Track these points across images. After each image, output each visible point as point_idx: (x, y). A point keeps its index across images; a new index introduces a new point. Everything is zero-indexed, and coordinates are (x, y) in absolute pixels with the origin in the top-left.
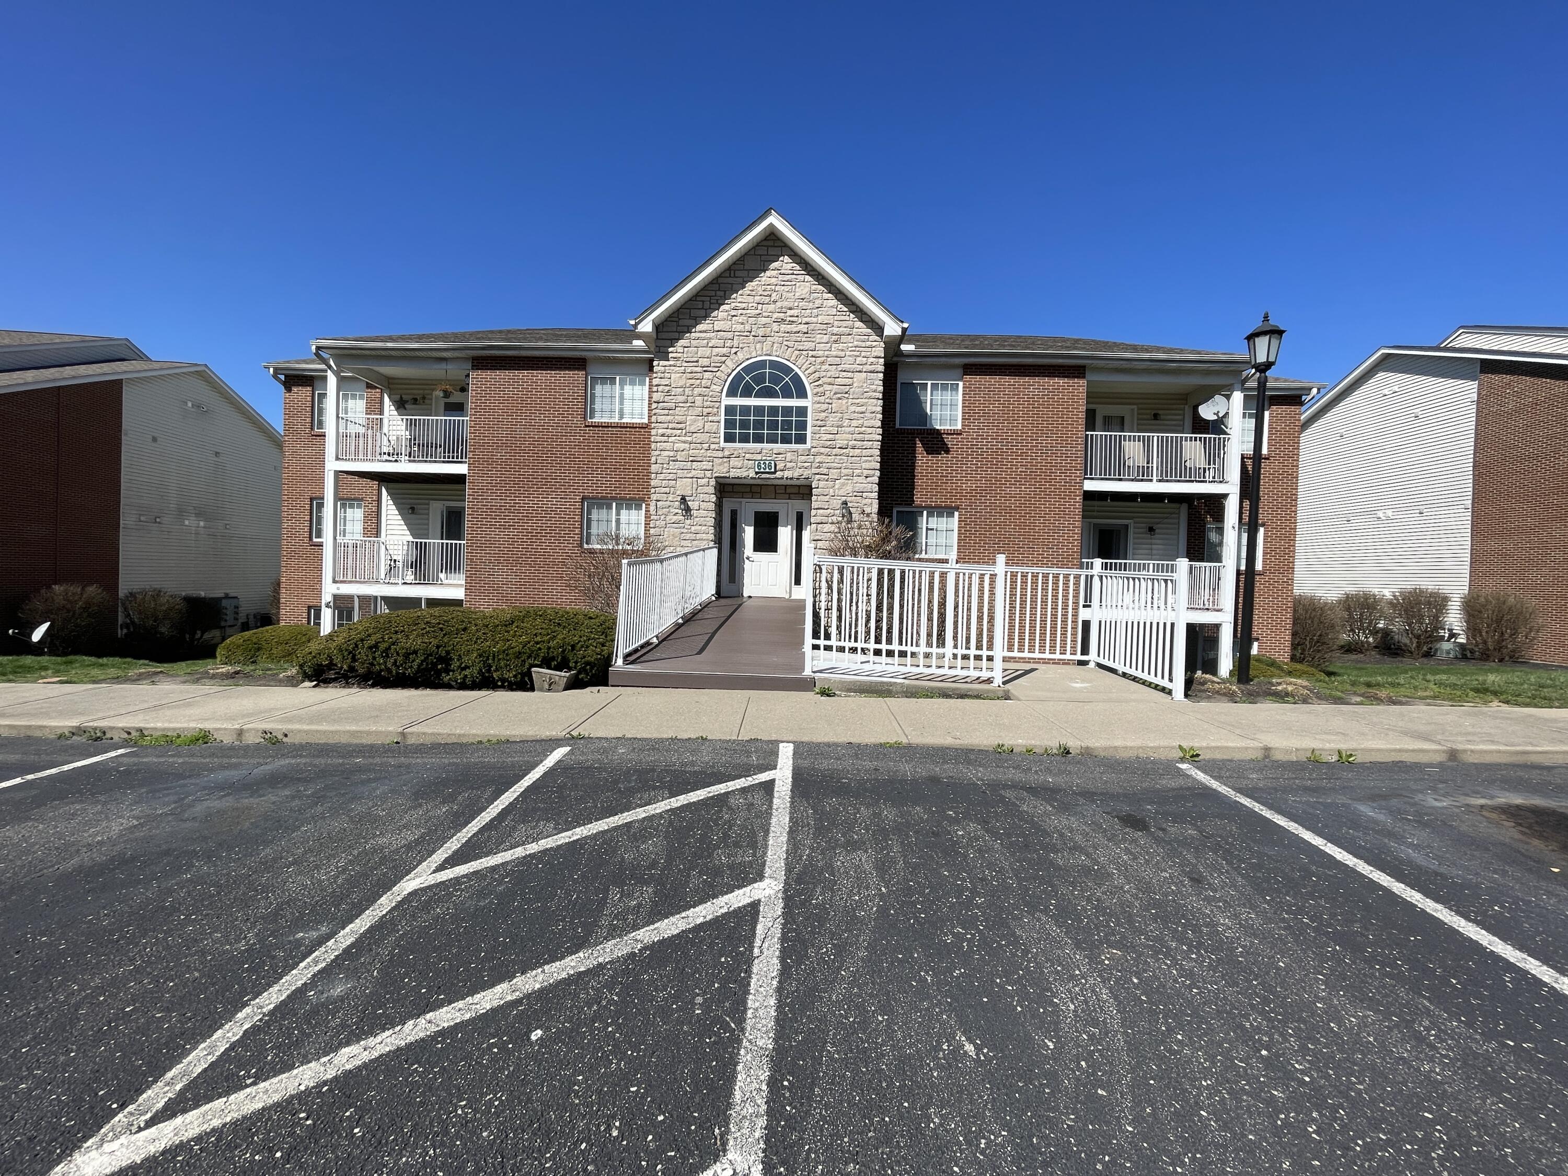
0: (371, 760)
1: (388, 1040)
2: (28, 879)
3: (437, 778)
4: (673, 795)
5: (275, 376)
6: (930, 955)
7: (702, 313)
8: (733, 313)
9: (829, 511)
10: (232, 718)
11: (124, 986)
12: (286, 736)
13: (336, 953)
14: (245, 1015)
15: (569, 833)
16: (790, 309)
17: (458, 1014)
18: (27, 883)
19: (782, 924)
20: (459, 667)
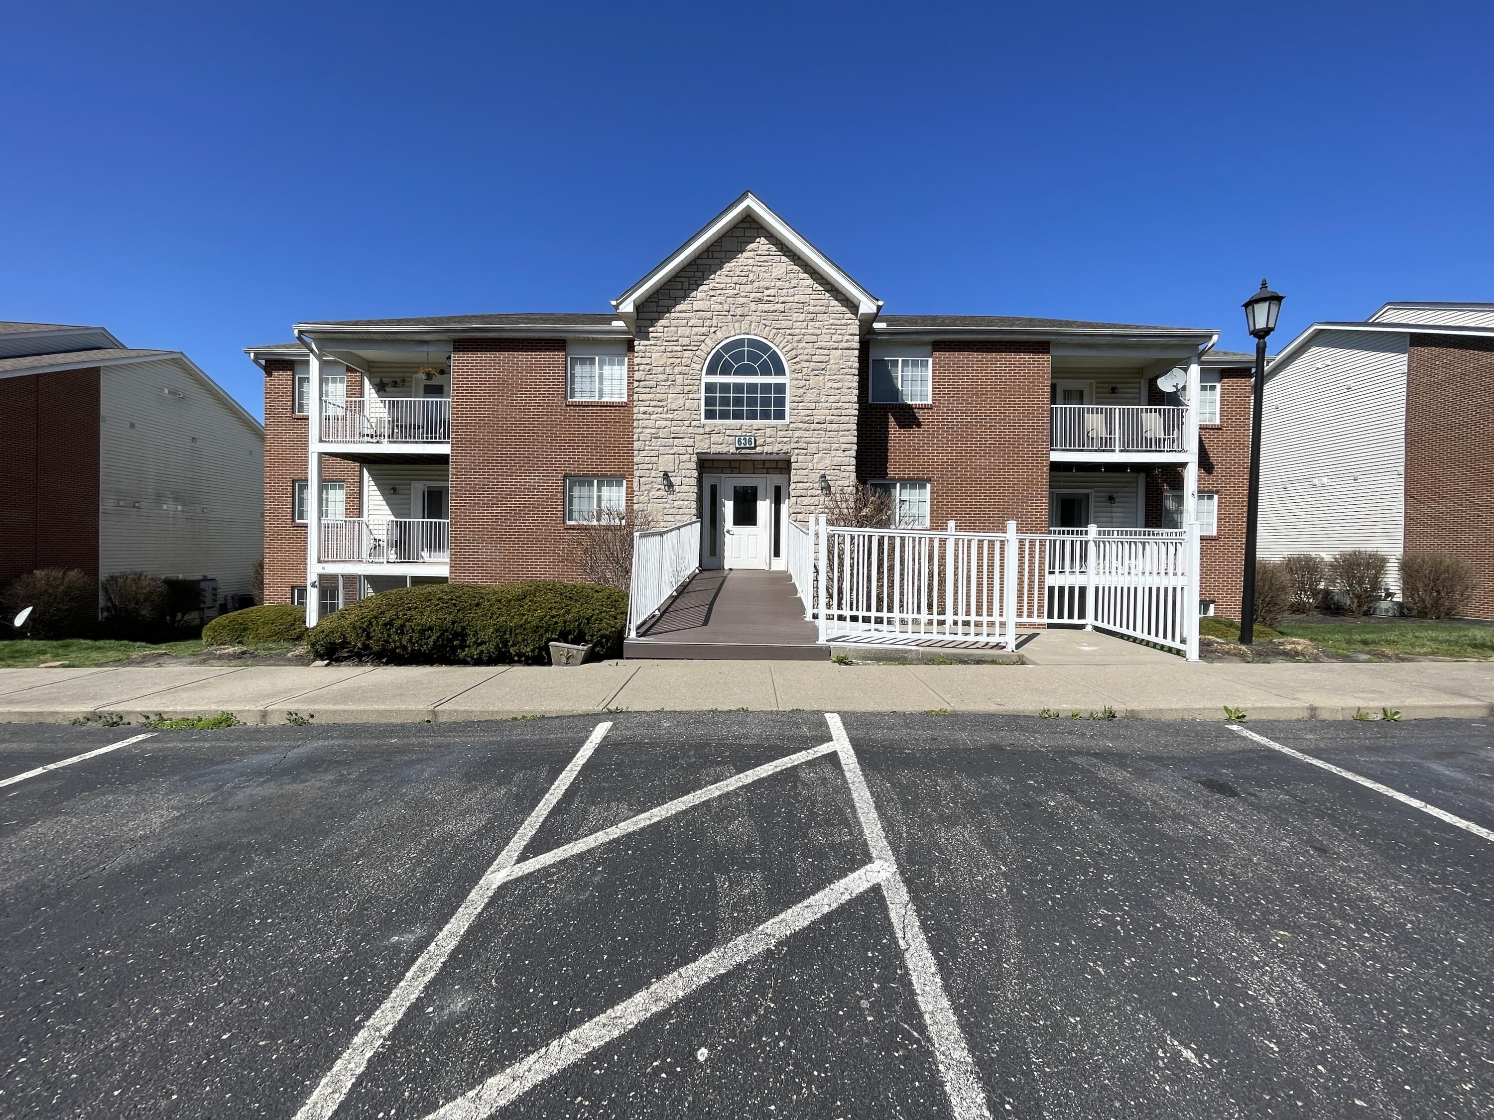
0: (406, 740)
1: (537, 1066)
2: (74, 881)
3: (484, 758)
4: (740, 771)
5: (256, 360)
6: (1089, 941)
7: (682, 293)
8: (712, 293)
9: (808, 484)
10: (253, 699)
11: (213, 1007)
12: (312, 716)
13: (442, 960)
14: (362, 1040)
15: (646, 815)
16: (767, 289)
17: (604, 1031)
18: (73, 886)
19: (915, 911)
20: (475, 642)
